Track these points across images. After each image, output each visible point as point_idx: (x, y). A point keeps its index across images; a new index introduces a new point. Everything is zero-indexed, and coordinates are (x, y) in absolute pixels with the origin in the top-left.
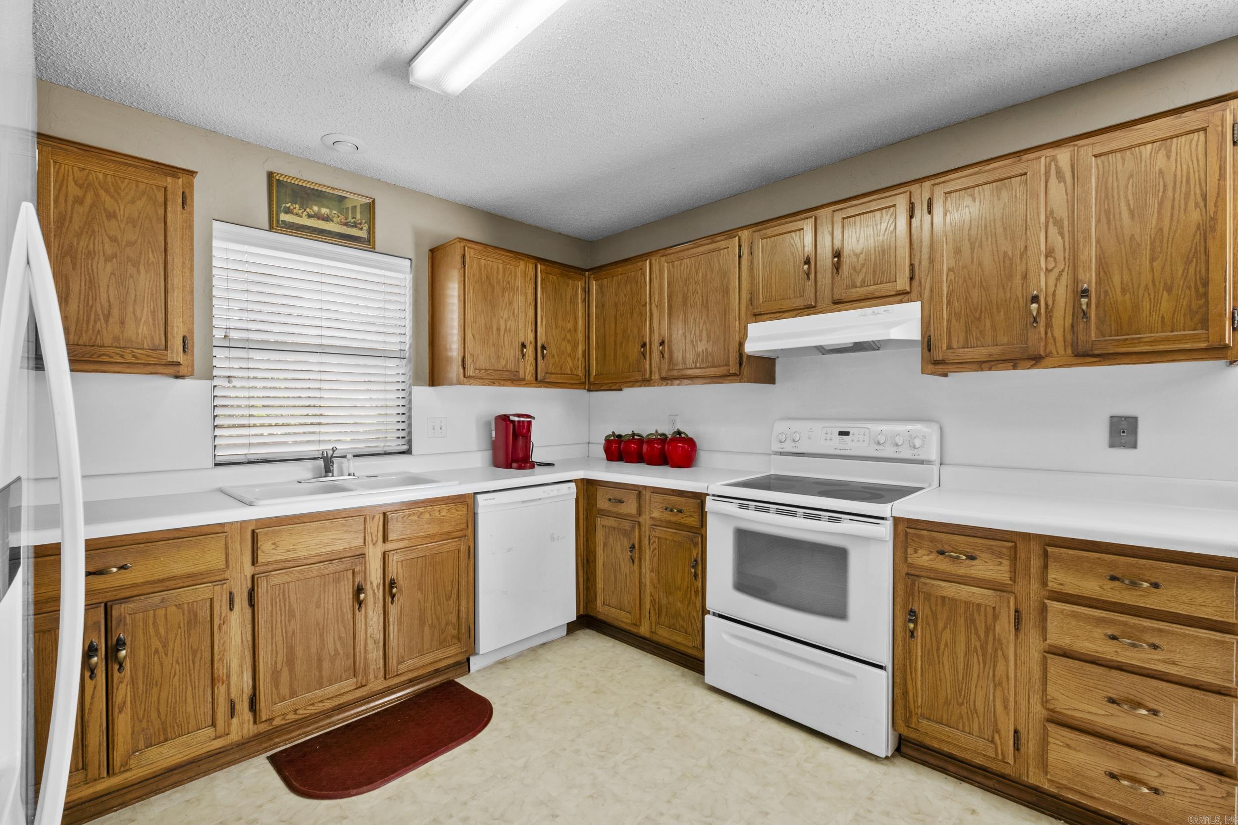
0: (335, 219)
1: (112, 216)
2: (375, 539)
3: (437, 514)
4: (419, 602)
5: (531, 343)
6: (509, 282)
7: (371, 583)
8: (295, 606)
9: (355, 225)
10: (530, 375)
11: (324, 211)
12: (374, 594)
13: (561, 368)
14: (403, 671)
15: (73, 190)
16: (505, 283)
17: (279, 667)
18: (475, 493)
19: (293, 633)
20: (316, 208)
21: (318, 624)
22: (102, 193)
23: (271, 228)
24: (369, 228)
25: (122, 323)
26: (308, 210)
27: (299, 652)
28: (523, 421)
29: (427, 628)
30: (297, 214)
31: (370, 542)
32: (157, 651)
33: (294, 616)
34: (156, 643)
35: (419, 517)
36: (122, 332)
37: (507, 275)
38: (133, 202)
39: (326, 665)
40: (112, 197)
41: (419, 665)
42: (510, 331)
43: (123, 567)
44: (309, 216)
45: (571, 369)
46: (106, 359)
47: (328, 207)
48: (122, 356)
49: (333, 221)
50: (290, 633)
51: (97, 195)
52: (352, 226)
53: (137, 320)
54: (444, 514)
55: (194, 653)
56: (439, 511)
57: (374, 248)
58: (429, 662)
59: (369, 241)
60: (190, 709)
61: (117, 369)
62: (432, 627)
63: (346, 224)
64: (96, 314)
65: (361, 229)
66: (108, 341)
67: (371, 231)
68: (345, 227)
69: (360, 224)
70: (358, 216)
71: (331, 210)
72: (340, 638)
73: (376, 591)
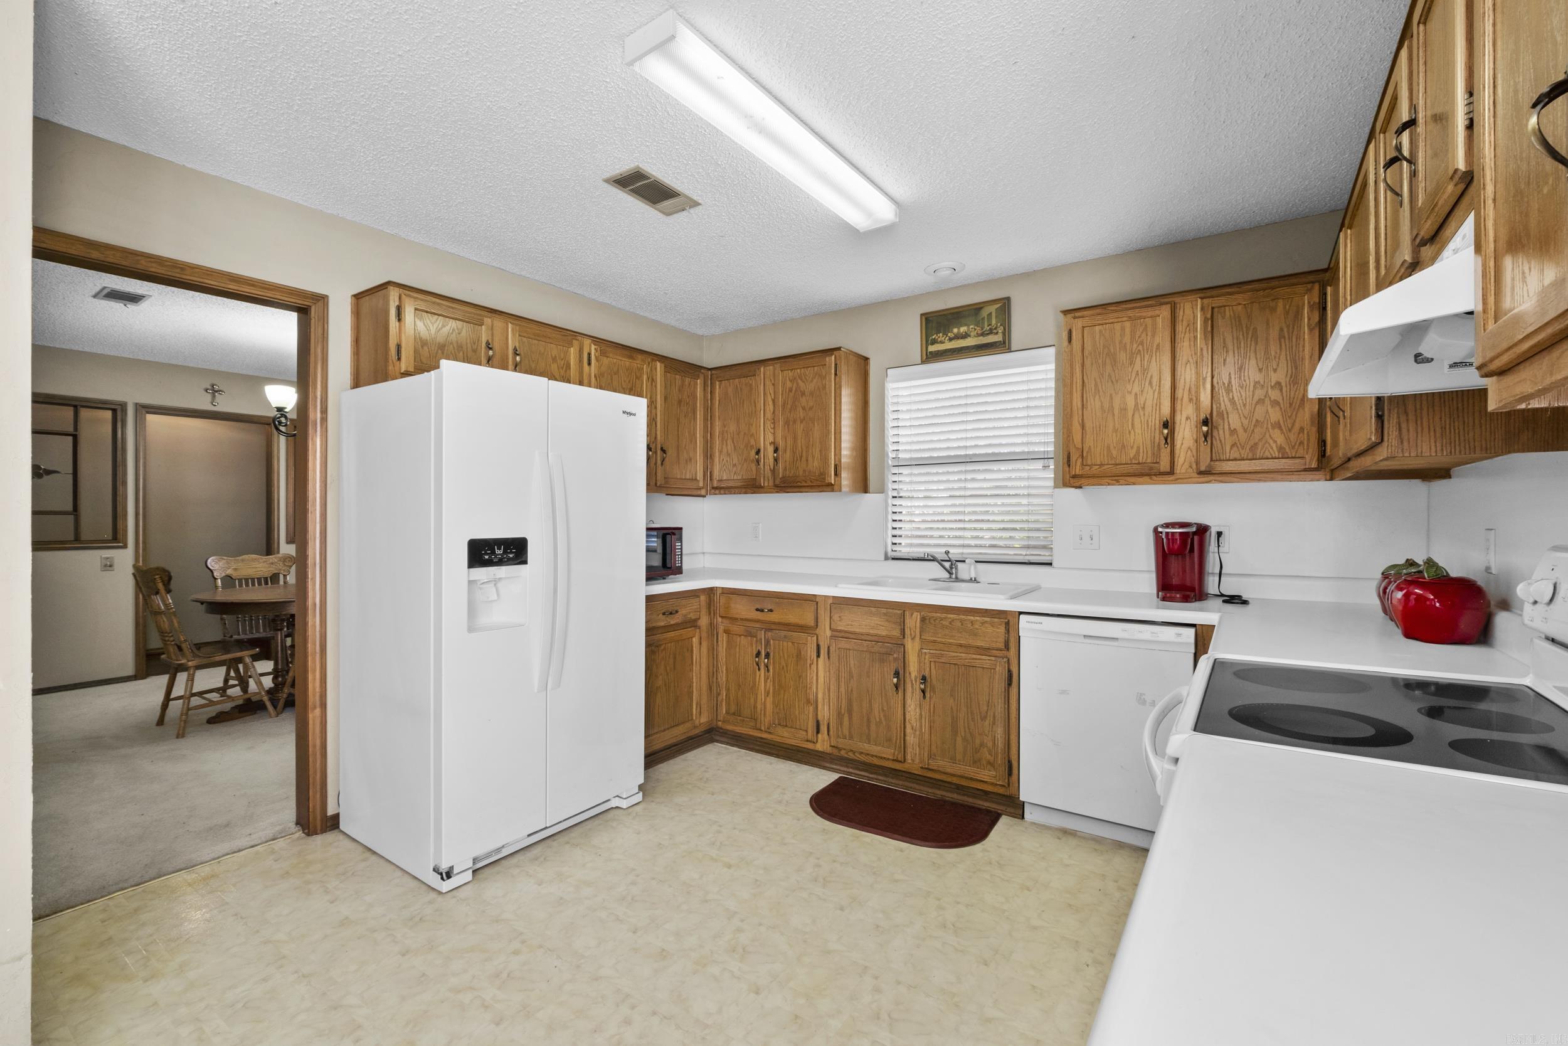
0: (972, 334)
1: (803, 394)
2: (913, 634)
3: (969, 625)
4: (952, 708)
5: (1187, 418)
6: (1142, 343)
7: (910, 673)
8: (853, 669)
9: (991, 332)
10: (1186, 465)
11: (963, 329)
12: (912, 684)
13: (1254, 447)
14: (934, 768)
15: (789, 384)
16: (1135, 346)
17: (843, 711)
18: (1021, 613)
19: (852, 690)
20: (955, 330)
21: (868, 691)
22: (799, 381)
23: (923, 362)
24: (1005, 329)
25: (807, 460)
26: (949, 334)
27: (855, 708)
28: (1173, 533)
29: (959, 739)
30: (942, 342)
31: (909, 636)
32: (783, 668)
33: (853, 677)
34: (783, 663)
35: (950, 623)
36: (807, 466)
37: (1138, 333)
38: (812, 381)
39: (873, 727)
40: (803, 382)
41: (949, 770)
42: (1143, 408)
43: (771, 611)
44: (951, 339)
45: (1281, 449)
46: (799, 484)
47: (966, 325)
48: (806, 482)
49: (970, 336)
50: (850, 690)
51: (798, 384)
52: (988, 334)
53: (813, 457)
54: (977, 627)
55: (800, 677)
56: (972, 622)
57: (1009, 348)
58: (959, 774)
59: (1004, 343)
60: (797, 712)
61: (807, 490)
62: (964, 739)
63: (983, 335)
64: (797, 457)
65: (997, 333)
66: (801, 473)
67: (1007, 333)
68: (981, 338)
69: (996, 329)
70: (994, 322)
71: (968, 326)
72: (883, 710)
73: (914, 682)
